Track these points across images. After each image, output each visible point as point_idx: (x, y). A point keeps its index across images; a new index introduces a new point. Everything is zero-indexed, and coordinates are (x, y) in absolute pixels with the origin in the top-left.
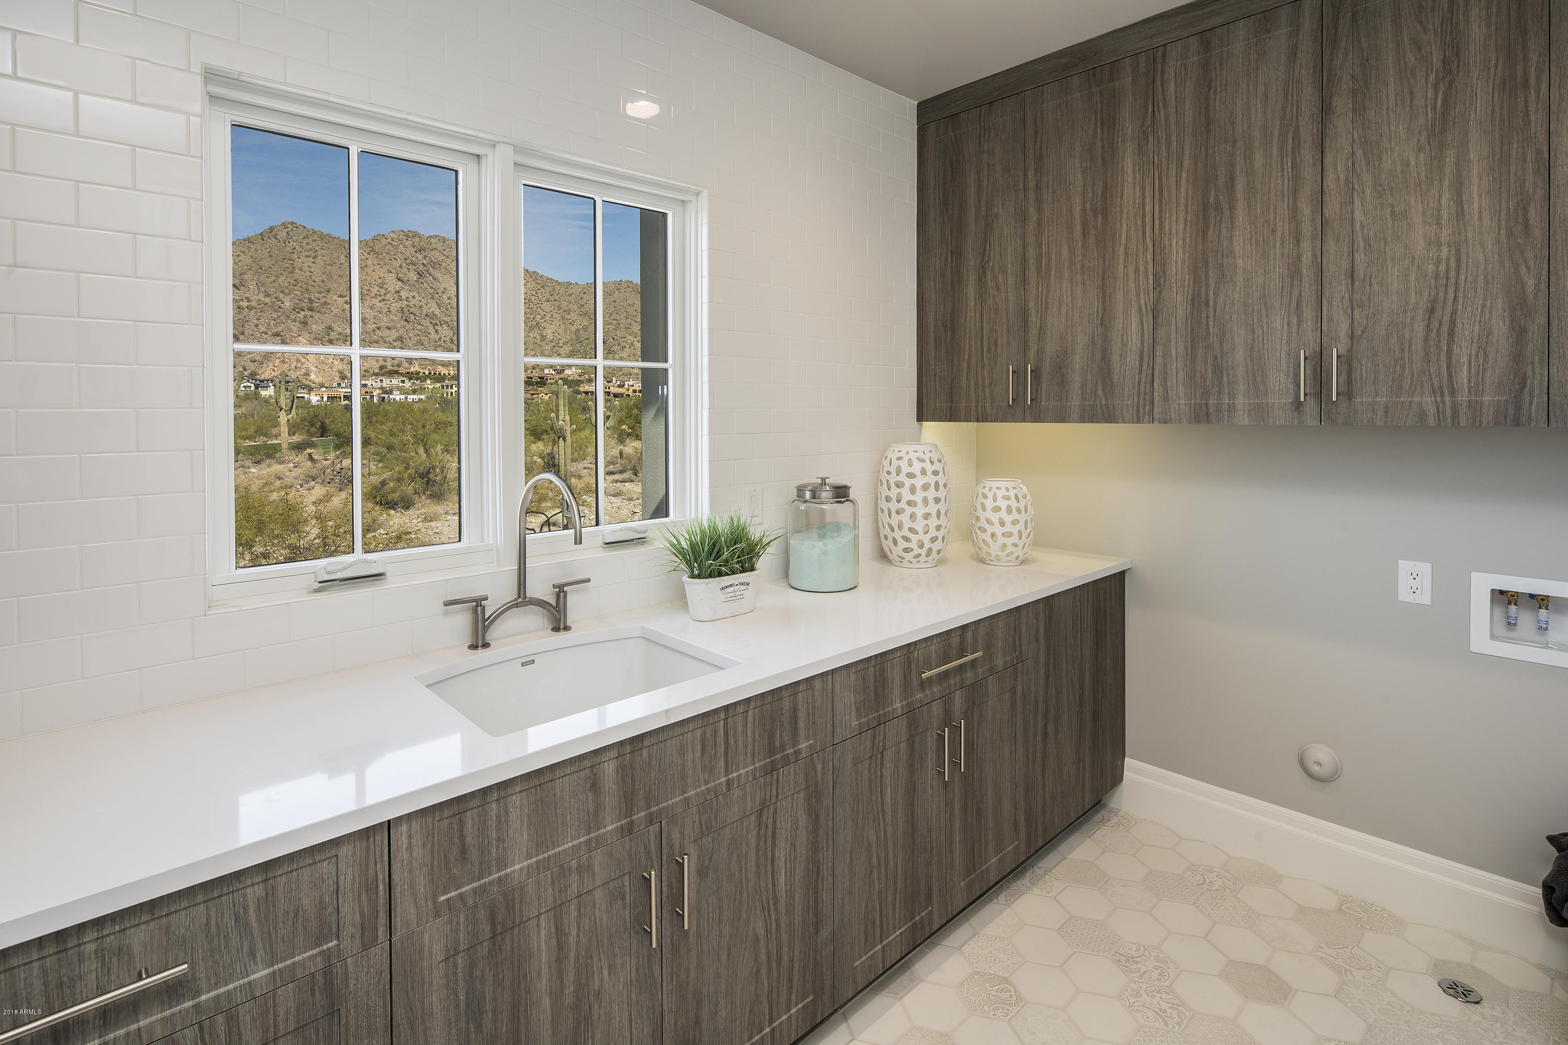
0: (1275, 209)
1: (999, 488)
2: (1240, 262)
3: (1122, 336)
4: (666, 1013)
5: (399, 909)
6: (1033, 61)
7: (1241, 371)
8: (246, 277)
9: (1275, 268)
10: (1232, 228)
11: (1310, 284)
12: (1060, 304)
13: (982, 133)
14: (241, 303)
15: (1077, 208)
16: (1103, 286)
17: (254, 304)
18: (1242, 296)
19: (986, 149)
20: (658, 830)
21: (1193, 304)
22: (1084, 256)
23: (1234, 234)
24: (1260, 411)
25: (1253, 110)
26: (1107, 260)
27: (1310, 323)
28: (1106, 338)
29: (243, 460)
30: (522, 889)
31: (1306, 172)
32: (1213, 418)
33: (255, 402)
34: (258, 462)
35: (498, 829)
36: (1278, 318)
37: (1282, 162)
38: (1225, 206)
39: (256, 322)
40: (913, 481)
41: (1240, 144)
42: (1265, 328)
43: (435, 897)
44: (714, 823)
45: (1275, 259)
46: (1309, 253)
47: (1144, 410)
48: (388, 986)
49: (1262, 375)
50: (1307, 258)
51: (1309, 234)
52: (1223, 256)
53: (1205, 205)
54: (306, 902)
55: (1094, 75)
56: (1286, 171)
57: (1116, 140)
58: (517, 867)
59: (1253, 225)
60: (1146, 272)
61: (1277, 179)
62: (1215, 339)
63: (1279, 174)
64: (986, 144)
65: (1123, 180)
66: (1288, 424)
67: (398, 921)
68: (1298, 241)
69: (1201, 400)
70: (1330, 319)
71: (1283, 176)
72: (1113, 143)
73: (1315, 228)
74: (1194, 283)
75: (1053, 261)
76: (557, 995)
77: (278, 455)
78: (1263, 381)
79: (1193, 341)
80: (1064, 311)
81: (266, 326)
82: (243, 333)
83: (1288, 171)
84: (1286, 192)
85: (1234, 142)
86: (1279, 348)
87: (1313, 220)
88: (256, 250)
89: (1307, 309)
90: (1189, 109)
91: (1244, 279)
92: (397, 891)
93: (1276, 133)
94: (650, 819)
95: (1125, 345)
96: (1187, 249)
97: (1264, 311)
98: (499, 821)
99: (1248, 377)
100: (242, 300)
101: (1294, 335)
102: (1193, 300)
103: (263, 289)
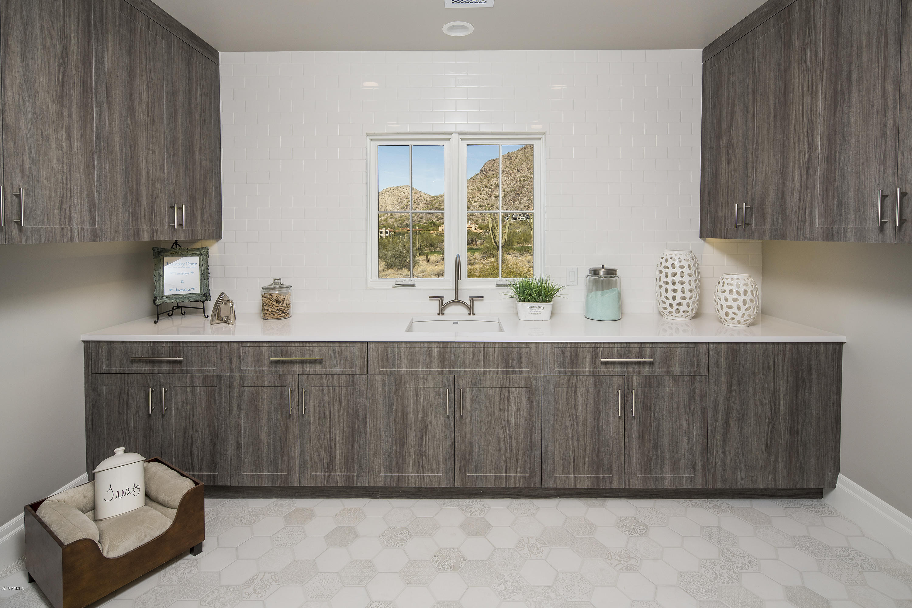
0: (874, 90)
1: (727, 279)
2: (853, 130)
3: (792, 183)
4: (456, 442)
5: (370, 368)
6: (752, 13)
7: (852, 205)
8: (523, 166)
9: (873, 132)
10: (849, 107)
11: (892, 142)
12: (763, 165)
13: (730, 62)
14: (521, 179)
15: (772, 102)
16: (783, 152)
17: (526, 178)
18: (854, 153)
19: (731, 72)
20: (453, 378)
21: (828, 160)
22: (775, 133)
23: (850, 110)
24: (860, 233)
25: (862, 23)
26: (785, 135)
27: (890, 170)
28: (784, 185)
29: (516, 253)
30: (404, 377)
31: (891, 62)
32: (836, 238)
33: (526, 226)
34: (522, 255)
35: (398, 356)
36: (873, 167)
37: (878, 56)
38: (846, 91)
39: (527, 187)
40: (667, 270)
41: (855, 47)
42: (866, 175)
43: (379, 368)
44: (478, 384)
45: (873, 127)
46: (891, 120)
47: (800, 232)
48: (367, 387)
49: (864, 208)
50: (890, 124)
51: (892, 106)
52: (844, 126)
53: (835, 92)
54: (348, 356)
55: (780, 16)
56: (880, 62)
57: (791, 56)
58: (403, 370)
59: (861, 103)
60: (804, 142)
61: (875, 69)
62: (839, 184)
63: (876, 65)
64: (732, 68)
65: (794, 82)
66: (876, 242)
67: (369, 370)
68: (885, 112)
69: (830, 225)
70: (903, 167)
71: (878, 66)
72: (789, 58)
73: (896, 102)
74: (829, 146)
75: (760, 137)
76: (417, 415)
77: (530, 251)
78: (864, 212)
79: (827, 185)
80: (764, 169)
81: (531, 189)
82: (521, 193)
83: (881, 62)
84: (880, 77)
85: (852, 47)
86: (874, 189)
87: (894, 96)
88: (528, 152)
89: (889, 160)
90: (828, 28)
91: (855, 141)
92: (369, 362)
93: (875, 36)
94: (450, 373)
95: (793, 190)
96: (825, 123)
97: (866, 163)
98: (398, 354)
99: (856, 209)
100: (521, 177)
101: (881, 179)
102: (828, 157)
103: (530, 171)
